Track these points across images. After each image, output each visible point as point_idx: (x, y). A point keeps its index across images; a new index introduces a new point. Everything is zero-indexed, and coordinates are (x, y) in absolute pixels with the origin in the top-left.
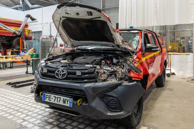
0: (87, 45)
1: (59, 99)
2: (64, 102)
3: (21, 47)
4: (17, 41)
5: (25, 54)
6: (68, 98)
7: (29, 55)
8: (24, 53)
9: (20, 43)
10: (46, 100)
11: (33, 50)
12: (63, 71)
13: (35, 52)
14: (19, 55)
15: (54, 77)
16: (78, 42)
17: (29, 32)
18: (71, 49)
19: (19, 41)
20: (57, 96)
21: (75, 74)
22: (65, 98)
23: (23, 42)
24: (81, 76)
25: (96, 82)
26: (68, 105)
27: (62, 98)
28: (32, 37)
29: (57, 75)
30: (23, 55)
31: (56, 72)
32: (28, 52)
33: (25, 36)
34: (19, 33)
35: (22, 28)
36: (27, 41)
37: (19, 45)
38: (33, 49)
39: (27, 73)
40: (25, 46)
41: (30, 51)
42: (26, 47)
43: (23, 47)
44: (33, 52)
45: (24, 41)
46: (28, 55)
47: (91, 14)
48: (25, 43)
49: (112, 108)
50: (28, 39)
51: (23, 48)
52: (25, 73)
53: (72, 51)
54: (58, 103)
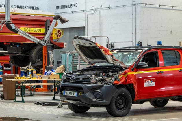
0: (99, 63)
1: (71, 93)
2: (74, 94)
3: (44, 63)
4: (38, 51)
5: (53, 73)
6: (75, 92)
7: (58, 74)
8: (51, 71)
9: (44, 55)
10: (65, 95)
11: (62, 68)
12: (74, 78)
13: (65, 71)
14: (45, 74)
15: (69, 82)
16: (92, 60)
17: (58, 34)
18: (89, 66)
19: (42, 53)
20: (70, 92)
21: (79, 79)
22: (74, 92)
23: (48, 54)
24: (82, 80)
25: (90, 83)
26: (75, 96)
27: (73, 92)
28: (63, 44)
29: (71, 80)
30: (50, 74)
31: (70, 78)
32: (56, 71)
33: (51, 43)
34: (44, 44)
35: (48, 36)
36: (54, 50)
37: (42, 60)
38: (62, 65)
39: (55, 100)
40: (51, 61)
41: (59, 69)
42: (53, 64)
43: (49, 63)
44: (63, 71)
45: (50, 52)
46: (56, 74)
47: (91, 44)
48: (51, 56)
49: (98, 98)
50: (56, 48)
51: (49, 66)
52: (52, 100)
53: (89, 67)
54: (71, 95)
